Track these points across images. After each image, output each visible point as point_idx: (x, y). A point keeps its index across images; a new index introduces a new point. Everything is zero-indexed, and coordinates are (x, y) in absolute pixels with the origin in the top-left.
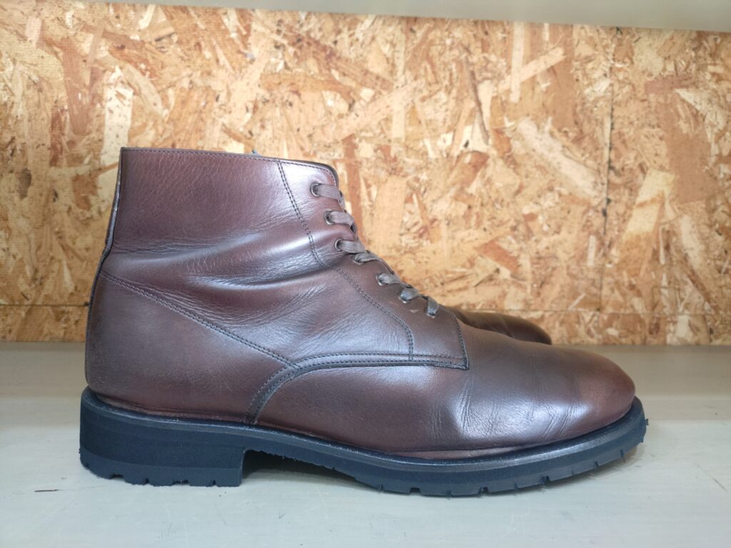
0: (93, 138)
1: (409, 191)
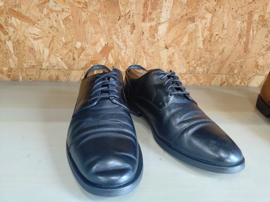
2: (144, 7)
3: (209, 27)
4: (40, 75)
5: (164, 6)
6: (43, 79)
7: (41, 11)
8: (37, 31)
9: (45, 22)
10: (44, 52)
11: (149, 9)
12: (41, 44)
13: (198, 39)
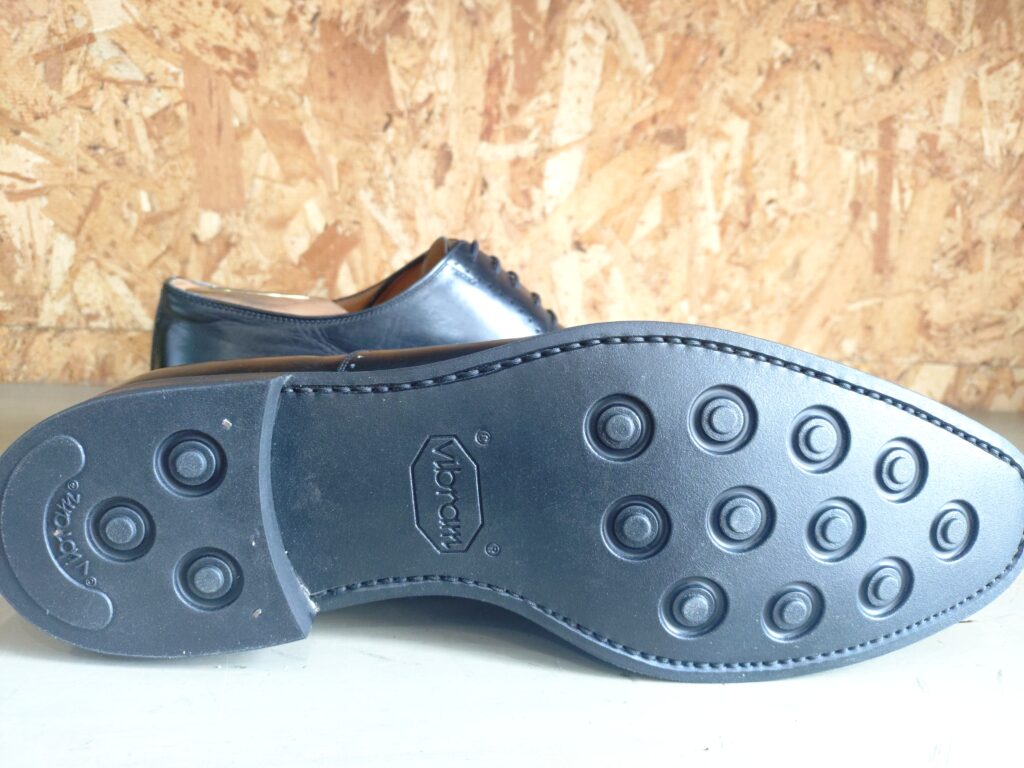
2: (489, 82)
3: (741, 171)
4: (24, 355)
5: (567, 81)
6: (38, 375)
7: (55, 79)
8: (27, 161)
9: (67, 123)
10: (50, 251)
11: (507, 93)
12: (41, 218)
13: (701, 215)
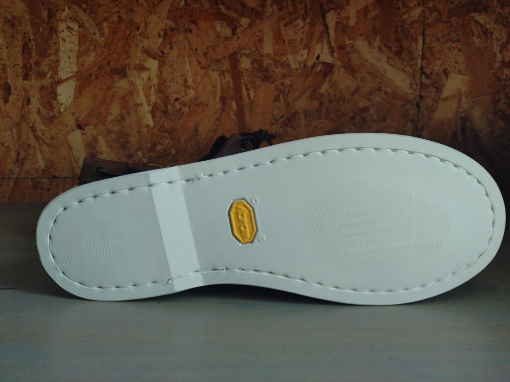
0: (53, 59)
1: (277, 93)
2: (23, 52)
3: (158, 85)
5: (62, 48)
11: (33, 56)
13: (141, 108)
